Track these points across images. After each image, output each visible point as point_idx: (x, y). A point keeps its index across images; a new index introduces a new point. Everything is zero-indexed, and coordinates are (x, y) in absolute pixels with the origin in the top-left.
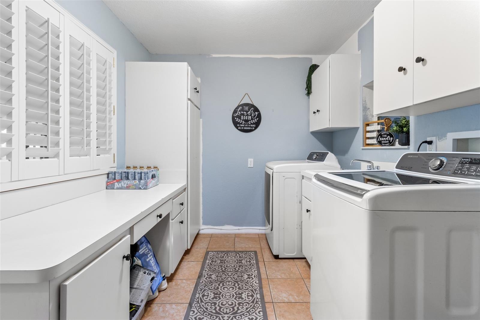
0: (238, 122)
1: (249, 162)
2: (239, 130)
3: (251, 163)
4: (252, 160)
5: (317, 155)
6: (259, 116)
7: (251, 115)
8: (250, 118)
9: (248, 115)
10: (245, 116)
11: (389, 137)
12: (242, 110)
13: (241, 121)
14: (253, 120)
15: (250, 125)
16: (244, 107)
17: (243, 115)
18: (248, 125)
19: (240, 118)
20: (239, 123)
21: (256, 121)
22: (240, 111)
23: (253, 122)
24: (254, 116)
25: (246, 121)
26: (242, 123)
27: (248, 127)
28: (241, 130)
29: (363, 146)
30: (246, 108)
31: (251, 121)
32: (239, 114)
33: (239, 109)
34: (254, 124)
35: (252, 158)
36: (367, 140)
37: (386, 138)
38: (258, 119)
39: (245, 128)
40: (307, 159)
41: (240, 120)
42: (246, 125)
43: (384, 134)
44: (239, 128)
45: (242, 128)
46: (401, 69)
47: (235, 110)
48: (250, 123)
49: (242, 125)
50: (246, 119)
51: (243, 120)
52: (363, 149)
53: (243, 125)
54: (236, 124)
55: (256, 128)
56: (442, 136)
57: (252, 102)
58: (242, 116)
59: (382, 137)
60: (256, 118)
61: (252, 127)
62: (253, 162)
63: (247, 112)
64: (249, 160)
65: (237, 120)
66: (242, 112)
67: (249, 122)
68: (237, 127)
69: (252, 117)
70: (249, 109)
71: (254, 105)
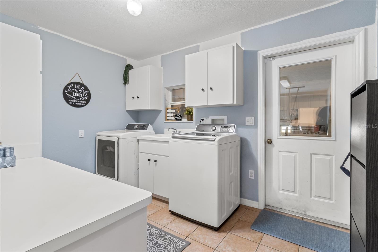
0: (70, 97)
1: (80, 133)
2: (71, 105)
3: (81, 133)
4: (83, 131)
5: (137, 126)
6: (89, 95)
7: (82, 93)
8: (81, 95)
9: (79, 92)
10: (76, 93)
11: (180, 116)
12: (73, 87)
13: (73, 96)
14: (84, 97)
15: (81, 101)
16: (76, 85)
17: (75, 92)
18: (79, 101)
19: (71, 94)
20: (70, 99)
21: (87, 98)
22: (71, 88)
23: (84, 99)
24: (85, 94)
25: (78, 97)
26: (73, 99)
27: (79, 103)
28: (72, 105)
29: (165, 121)
30: (78, 87)
31: (82, 98)
32: (70, 90)
33: (70, 86)
34: (84, 100)
35: (83, 130)
36: (168, 117)
37: (179, 117)
38: (88, 97)
39: (76, 104)
40: (126, 129)
41: (71, 96)
42: (77, 101)
43: (178, 115)
44: (70, 103)
45: (74, 103)
46: (203, 90)
47: (66, 86)
48: (81, 100)
49: (73, 101)
50: (78, 96)
51: (74, 96)
52: (165, 122)
53: (75, 101)
54: (67, 99)
55: (86, 104)
56: (207, 117)
57: (83, 82)
58: (73, 93)
59: (177, 116)
60: (87, 96)
61: (83, 103)
62: (83, 133)
63: (78, 90)
64: (80, 131)
65: (69, 95)
66: (73, 89)
67: (80, 98)
68: (68, 103)
69: (83, 94)
70: (80, 88)
71: (84, 84)
